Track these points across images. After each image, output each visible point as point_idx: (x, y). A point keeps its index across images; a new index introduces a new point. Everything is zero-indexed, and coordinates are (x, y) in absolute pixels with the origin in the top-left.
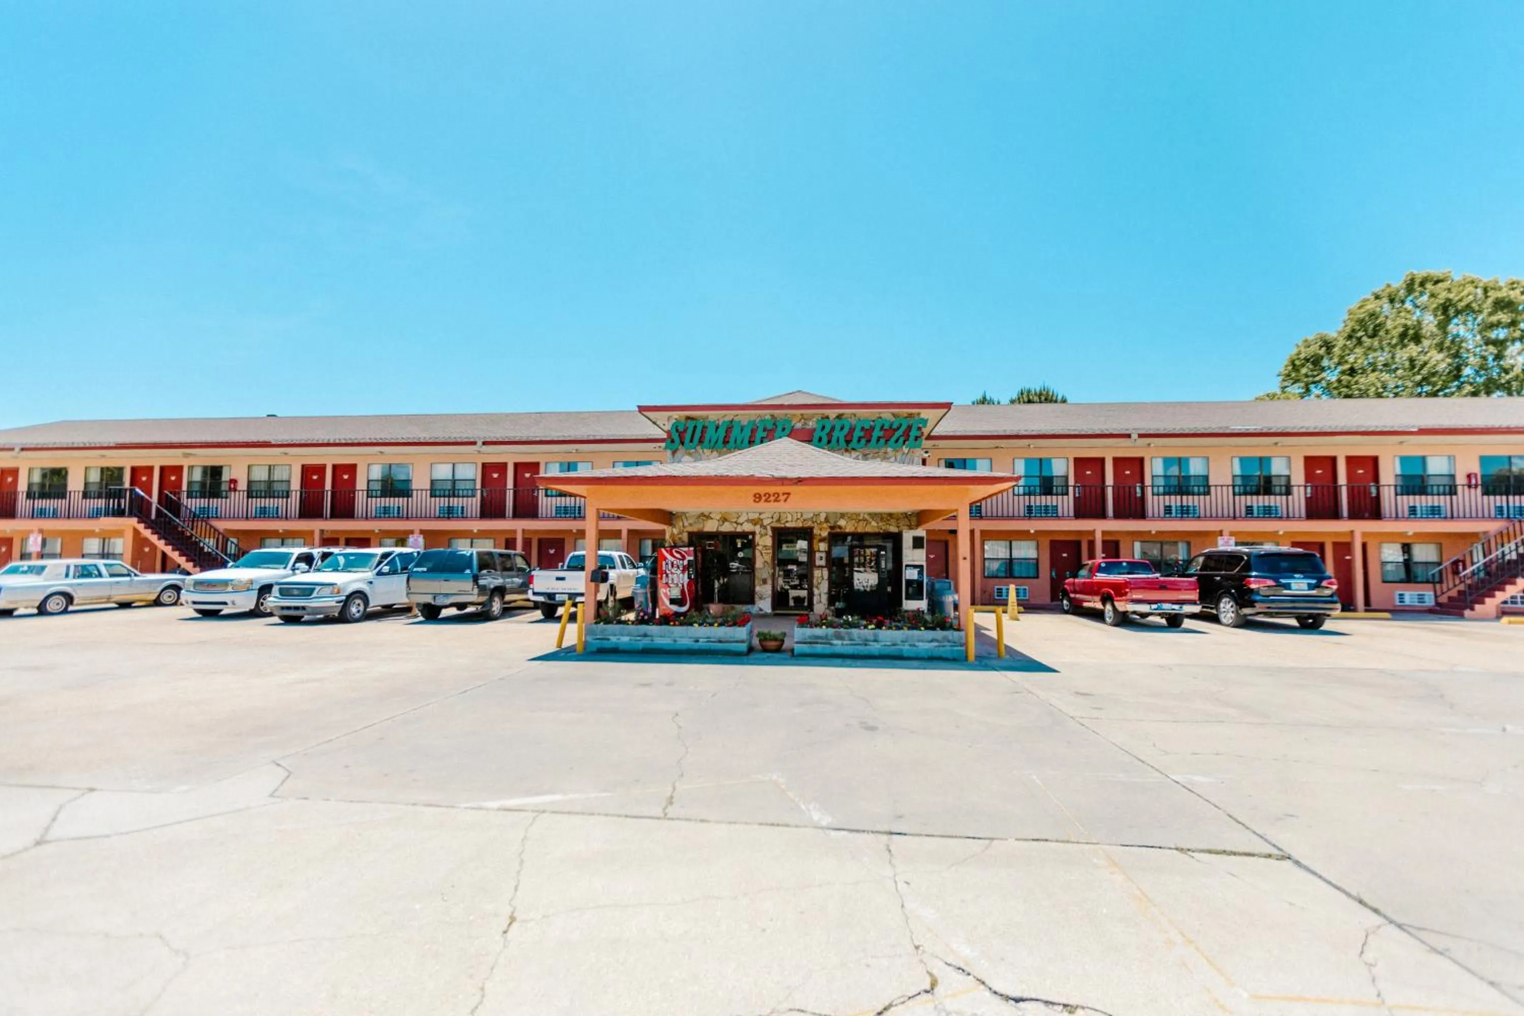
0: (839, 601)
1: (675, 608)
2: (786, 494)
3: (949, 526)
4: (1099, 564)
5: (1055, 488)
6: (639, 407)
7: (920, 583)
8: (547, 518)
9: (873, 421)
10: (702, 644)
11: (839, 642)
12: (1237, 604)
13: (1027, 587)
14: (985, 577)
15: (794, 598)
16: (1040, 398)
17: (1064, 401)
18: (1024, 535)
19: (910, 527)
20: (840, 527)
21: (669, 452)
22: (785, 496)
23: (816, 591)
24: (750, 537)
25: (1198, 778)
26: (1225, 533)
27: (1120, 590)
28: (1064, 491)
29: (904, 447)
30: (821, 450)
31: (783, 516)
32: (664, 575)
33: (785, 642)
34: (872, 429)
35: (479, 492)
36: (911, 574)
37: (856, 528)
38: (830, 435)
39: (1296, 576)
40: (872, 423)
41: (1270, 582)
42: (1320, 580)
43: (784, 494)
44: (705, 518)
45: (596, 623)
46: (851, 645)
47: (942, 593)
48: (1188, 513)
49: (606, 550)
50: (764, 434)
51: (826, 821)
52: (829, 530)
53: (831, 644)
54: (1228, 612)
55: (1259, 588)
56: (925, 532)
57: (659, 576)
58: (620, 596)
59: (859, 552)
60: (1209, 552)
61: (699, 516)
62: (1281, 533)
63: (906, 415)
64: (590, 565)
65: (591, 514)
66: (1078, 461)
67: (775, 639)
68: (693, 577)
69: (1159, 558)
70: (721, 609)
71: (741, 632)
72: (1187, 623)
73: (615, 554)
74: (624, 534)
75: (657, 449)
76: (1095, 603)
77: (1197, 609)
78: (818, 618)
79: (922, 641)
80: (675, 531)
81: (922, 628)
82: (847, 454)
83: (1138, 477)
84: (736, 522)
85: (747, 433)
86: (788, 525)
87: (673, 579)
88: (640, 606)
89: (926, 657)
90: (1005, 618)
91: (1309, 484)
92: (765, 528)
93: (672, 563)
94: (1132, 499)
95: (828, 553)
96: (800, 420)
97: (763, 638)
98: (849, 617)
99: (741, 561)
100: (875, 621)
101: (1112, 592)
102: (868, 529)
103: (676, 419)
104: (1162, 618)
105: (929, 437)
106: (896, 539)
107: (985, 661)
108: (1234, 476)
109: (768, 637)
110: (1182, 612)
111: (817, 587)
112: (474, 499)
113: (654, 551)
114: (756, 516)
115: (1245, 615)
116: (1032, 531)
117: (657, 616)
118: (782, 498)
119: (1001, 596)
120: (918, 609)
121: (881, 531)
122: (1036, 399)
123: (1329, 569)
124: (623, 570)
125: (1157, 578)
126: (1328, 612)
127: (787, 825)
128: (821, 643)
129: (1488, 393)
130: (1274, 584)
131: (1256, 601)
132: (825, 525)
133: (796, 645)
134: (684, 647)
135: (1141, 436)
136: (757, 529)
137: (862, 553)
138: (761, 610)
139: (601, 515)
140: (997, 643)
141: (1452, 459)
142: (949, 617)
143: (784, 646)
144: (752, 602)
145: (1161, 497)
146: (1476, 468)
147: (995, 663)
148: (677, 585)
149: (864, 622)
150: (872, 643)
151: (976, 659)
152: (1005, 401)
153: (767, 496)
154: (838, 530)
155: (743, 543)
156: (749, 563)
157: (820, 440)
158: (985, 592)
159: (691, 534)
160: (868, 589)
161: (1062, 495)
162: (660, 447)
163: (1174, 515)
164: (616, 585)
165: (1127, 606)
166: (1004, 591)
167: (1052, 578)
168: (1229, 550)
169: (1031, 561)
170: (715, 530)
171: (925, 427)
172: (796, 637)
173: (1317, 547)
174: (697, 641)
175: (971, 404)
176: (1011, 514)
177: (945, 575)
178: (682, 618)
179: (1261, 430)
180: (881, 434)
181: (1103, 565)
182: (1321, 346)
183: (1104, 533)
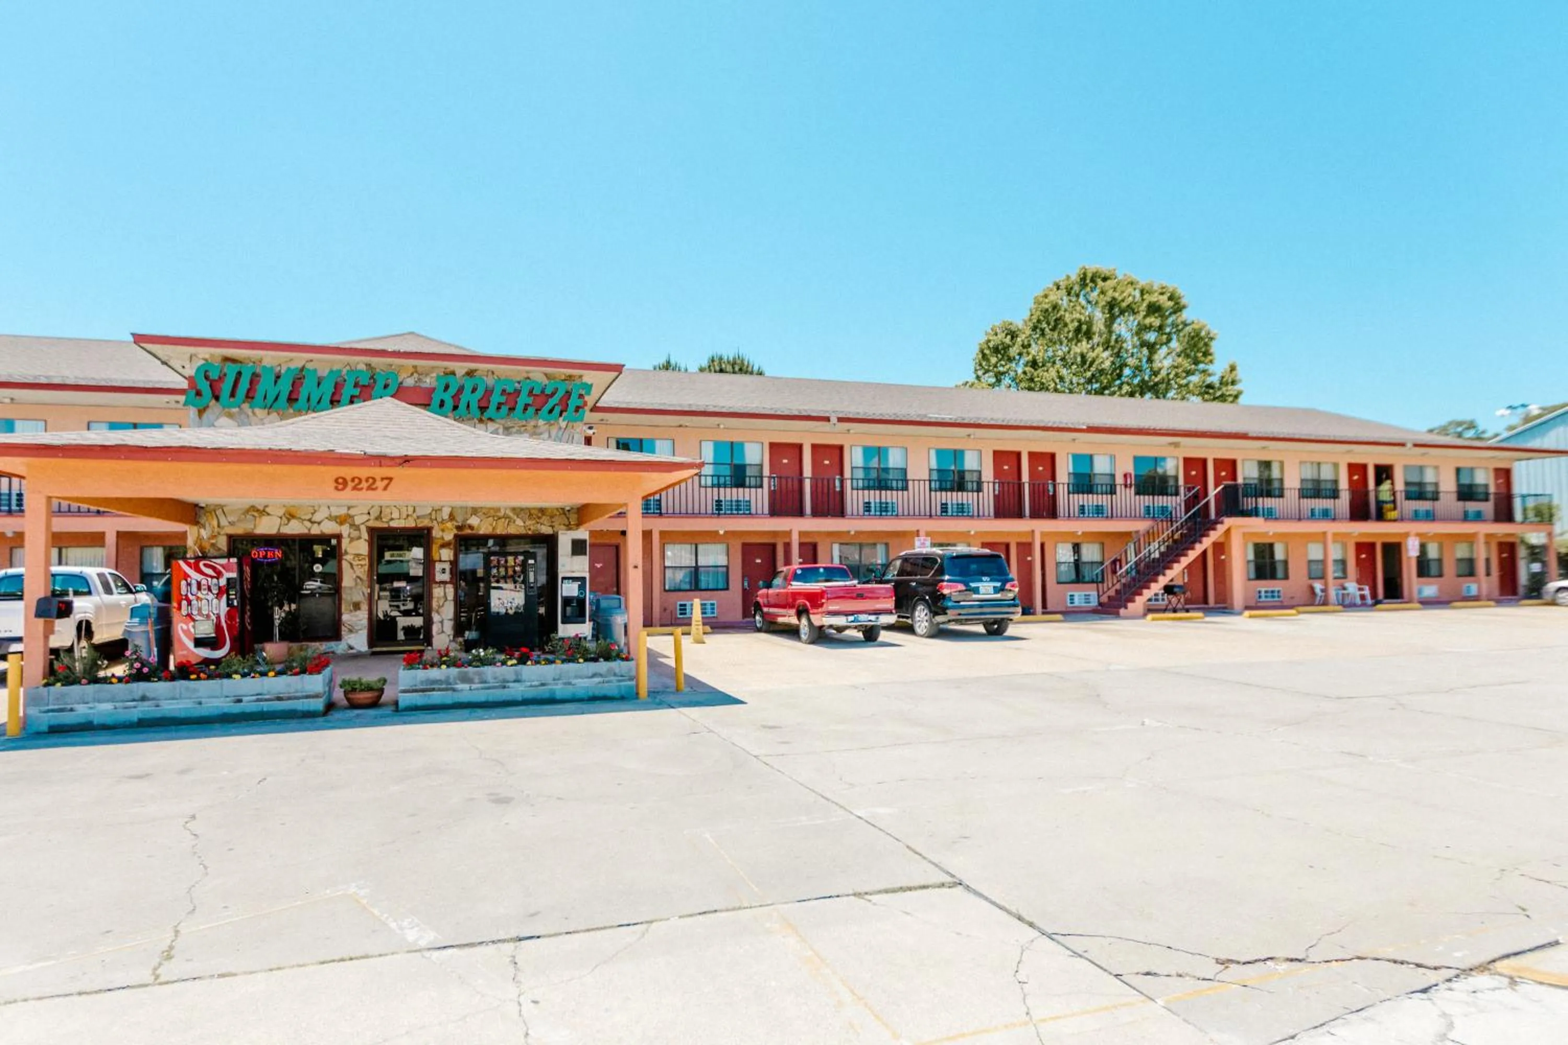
0: (470, 630)
1: (205, 653)
2: (387, 478)
3: (617, 525)
4: (795, 570)
5: (747, 479)
6: (134, 335)
7: (581, 602)
9: (519, 382)
10: (248, 706)
11: (466, 686)
12: (931, 611)
13: (715, 602)
14: (665, 590)
15: (404, 628)
16: (733, 368)
17: (760, 373)
18: (711, 537)
19: (569, 527)
20: (471, 527)
21: (192, 412)
22: (386, 482)
23: (436, 617)
24: (334, 542)
25: (881, 810)
26: (921, 533)
27: (815, 599)
28: (758, 483)
29: (561, 419)
30: (442, 418)
31: (386, 511)
32: (184, 603)
33: (385, 692)
34: (517, 392)
36: (569, 590)
37: (494, 529)
38: (456, 397)
39: (984, 579)
40: (517, 385)
41: (961, 587)
42: (1005, 582)
43: (383, 479)
44: (256, 514)
45: (46, 685)
46: (482, 689)
47: (609, 611)
48: (887, 511)
50: (357, 392)
52: (455, 531)
53: (454, 690)
54: (922, 622)
55: (951, 593)
56: (588, 533)
57: (175, 604)
58: (98, 638)
59: (499, 561)
60: (906, 554)
61: (247, 511)
62: (972, 533)
63: (563, 377)
64: (35, 589)
65: (34, 504)
66: (773, 446)
67: (369, 688)
68: (235, 603)
69: (858, 563)
70: (286, 650)
71: (315, 683)
72: (884, 636)
73: (92, 572)
74: (111, 539)
75: (173, 405)
76: (789, 618)
77: (892, 619)
78: (436, 654)
79: (581, 677)
80: (204, 533)
81: (581, 660)
82: (482, 426)
83: (838, 471)
84: (310, 520)
86: (394, 524)
87: (200, 610)
88: (135, 652)
89: (585, 697)
90: (686, 642)
91: (997, 481)
92: (357, 528)
93: (199, 585)
94: (831, 491)
95: (454, 563)
96: (412, 374)
97: (351, 688)
98: (481, 650)
99: (320, 577)
100: (517, 654)
101: (808, 604)
102: (512, 530)
103: (206, 360)
104: (859, 631)
105: (595, 409)
106: (550, 542)
107: (659, 697)
108: (930, 470)
109: (357, 686)
110: (878, 623)
111: (438, 612)
114: (343, 511)
115: (938, 624)
116: (721, 532)
117: (172, 667)
118: (380, 484)
119: (685, 614)
120: (577, 635)
121: (530, 533)
122: (729, 368)
123: (1013, 573)
125: (855, 586)
126: (1011, 617)
128: (439, 690)
129: (1142, 394)
130: (964, 588)
131: (947, 608)
132: (449, 525)
133: (400, 694)
134: (216, 712)
135: (840, 420)
136: (345, 530)
137: (502, 562)
138: (351, 648)
139: (56, 508)
140: (675, 672)
141: (1113, 458)
142: (617, 643)
143: (384, 698)
144: (336, 636)
145: (860, 492)
146: (1130, 469)
147: (671, 699)
148: (208, 616)
149: (503, 657)
150: (511, 685)
151: (649, 696)
153: (357, 481)
154: (468, 531)
155: (324, 552)
156: (334, 580)
157: (442, 404)
158: (665, 610)
159: (232, 538)
160: (511, 612)
161: (756, 487)
162: (176, 401)
163: (872, 513)
165: (824, 619)
166: (688, 608)
167: (744, 590)
168: (924, 552)
169: (720, 569)
170: (274, 531)
171: (589, 393)
172: (401, 682)
173: (1004, 547)
174: (240, 701)
175: (652, 369)
176: (696, 511)
177: (615, 589)
178: (212, 667)
179: (956, 420)
180: (530, 400)
181: (799, 572)
182: (1007, 335)
183: (801, 534)
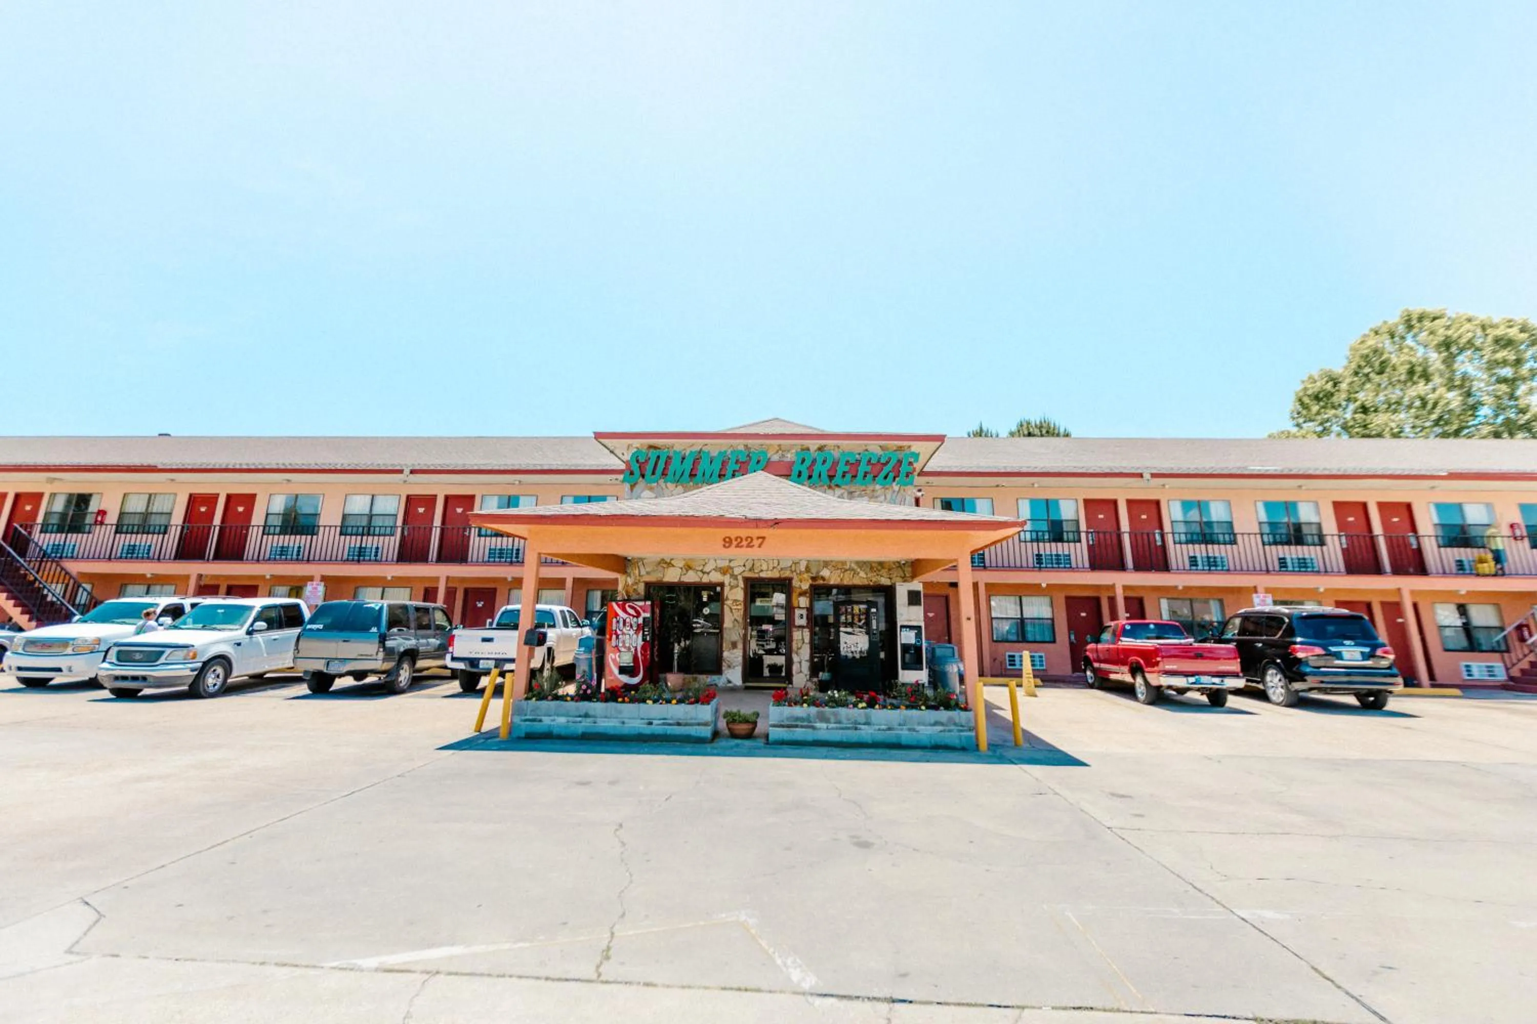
0: (823, 671)
1: (625, 679)
2: (761, 538)
3: (948, 577)
4: (1124, 626)
5: (1065, 534)
6: (595, 433)
7: (918, 649)
8: (477, 563)
9: (859, 454)
10: (657, 729)
11: (824, 725)
12: (1285, 677)
13: (1043, 654)
14: (993, 641)
15: (769, 666)
16: (1041, 431)
17: (1067, 435)
18: (1034, 590)
19: (905, 579)
20: (823, 578)
21: (627, 486)
22: (760, 540)
23: (795, 658)
24: (718, 589)
25: (1269, 914)
26: (1260, 589)
27: (1150, 658)
28: (1076, 538)
29: (894, 484)
30: (799, 486)
31: (757, 564)
32: (614, 637)
33: (759, 725)
34: (858, 462)
35: (399, 530)
36: (906, 637)
37: (841, 580)
38: (811, 468)
39: (1347, 642)
40: (857, 456)
41: (1319, 651)
42: (1375, 647)
43: (758, 538)
44: (665, 566)
45: (527, 699)
46: (837, 729)
47: (943, 660)
48: (1216, 566)
49: (546, 603)
50: (737, 467)
51: (809, 982)
52: (810, 581)
53: (813, 728)
54: (1277, 688)
55: (1307, 657)
56: (921, 585)
57: (608, 636)
58: (558, 662)
59: (846, 610)
60: (1246, 612)
61: (659, 563)
62: (1322, 590)
63: (895, 448)
64: (526, 623)
65: (531, 559)
66: (1087, 502)
67: (746, 721)
68: (648, 638)
69: (1191, 619)
70: (680, 681)
71: (704, 712)
72: (1232, 701)
73: (556, 609)
74: (569, 584)
75: (614, 482)
76: (1122, 675)
77: (1240, 683)
78: (798, 692)
79: (924, 725)
80: (630, 581)
81: (923, 708)
82: (830, 491)
83: (1156, 524)
84: (702, 571)
85: (717, 467)
86: (763, 575)
87: (624, 642)
88: (583, 677)
89: (929, 745)
90: (1020, 693)
91: (1343, 533)
92: (734, 577)
93: (624, 621)
94: (1152, 546)
95: (810, 610)
96: (777, 452)
97: (732, 718)
98: (835, 692)
99: (707, 618)
100: (866, 697)
101: (1142, 662)
102: (857, 581)
103: (637, 448)
104: (1202, 694)
105: (922, 473)
106: (889, 593)
107: (999, 751)
108: (1260, 523)
109: (737, 718)
110: (1224, 687)
111: (797, 653)
112: (392, 538)
113: (602, 605)
114: (725, 564)
115: (1297, 691)
116: (1044, 585)
117: (603, 690)
118: (756, 542)
119: (1014, 665)
120: (917, 681)
121: (871, 584)
122: (1037, 431)
123: (1382, 635)
124: (564, 629)
125: (1191, 645)
126: (1390, 688)
127: (758, 990)
128: (802, 727)
129: (1512, 435)
130: (1323, 652)
131: (1306, 674)
132: (805, 576)
133: (771, 728)
134: (633, 732)
135: (1154, 475)
136: (727, 579)
137: (849, 610)
138: (729, 682)
139: (543, 560)
140: (1012, 726)
141: (1489, 506)
142: (954, 693)
143: (757, 731)
144: (718, 671)
145: (1184, 546)
146: (1517, 518)
147: (1011, 754)
148: (629, 649)
149: (853, 699)
150: (863, 727)
151: (989, 749)
152: (1004, 433)
153: (739, 540)
154: (821, 582)
155: (709, 597)
156: (717, 620)
157: (800, 475)
158: (995, 660)
159: (648, 585)
160: (858, 656)
161: (1074, 542)
162: (617, 479)
163: (1200, 567)
164: (554, 648)
165: (1161, 678)
166: (1017, 659)
167: (1071, 643)
168: (1267, 610)
169: (1046, 621)
170: (676, 580)
171: (917, 460)
172: (771, 717)
173: (1365, 608)
174: (651, 724)
175: (966, 436)
176: (1018, 564)
177: (947, 638)
178: (633, 692)
179: (1282, 471)
180: (868, 469)
181: (1128, 627)
182: (1327, 382)
183: (1125, 588)
